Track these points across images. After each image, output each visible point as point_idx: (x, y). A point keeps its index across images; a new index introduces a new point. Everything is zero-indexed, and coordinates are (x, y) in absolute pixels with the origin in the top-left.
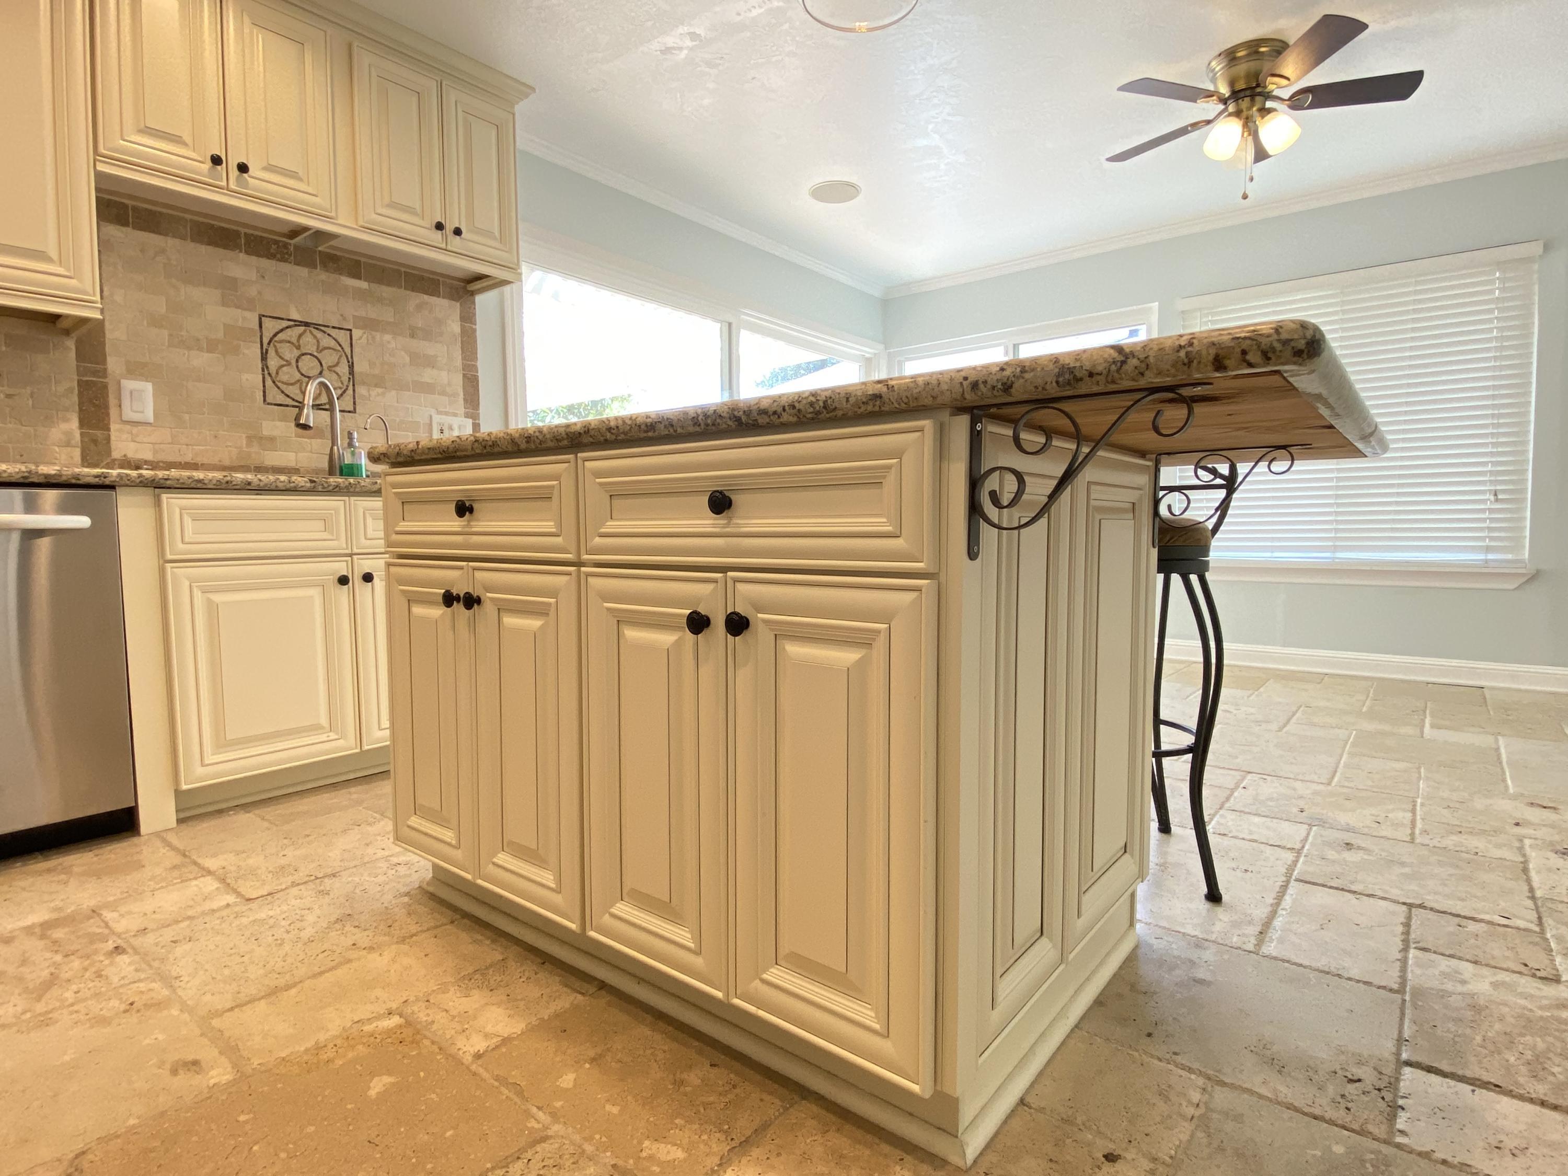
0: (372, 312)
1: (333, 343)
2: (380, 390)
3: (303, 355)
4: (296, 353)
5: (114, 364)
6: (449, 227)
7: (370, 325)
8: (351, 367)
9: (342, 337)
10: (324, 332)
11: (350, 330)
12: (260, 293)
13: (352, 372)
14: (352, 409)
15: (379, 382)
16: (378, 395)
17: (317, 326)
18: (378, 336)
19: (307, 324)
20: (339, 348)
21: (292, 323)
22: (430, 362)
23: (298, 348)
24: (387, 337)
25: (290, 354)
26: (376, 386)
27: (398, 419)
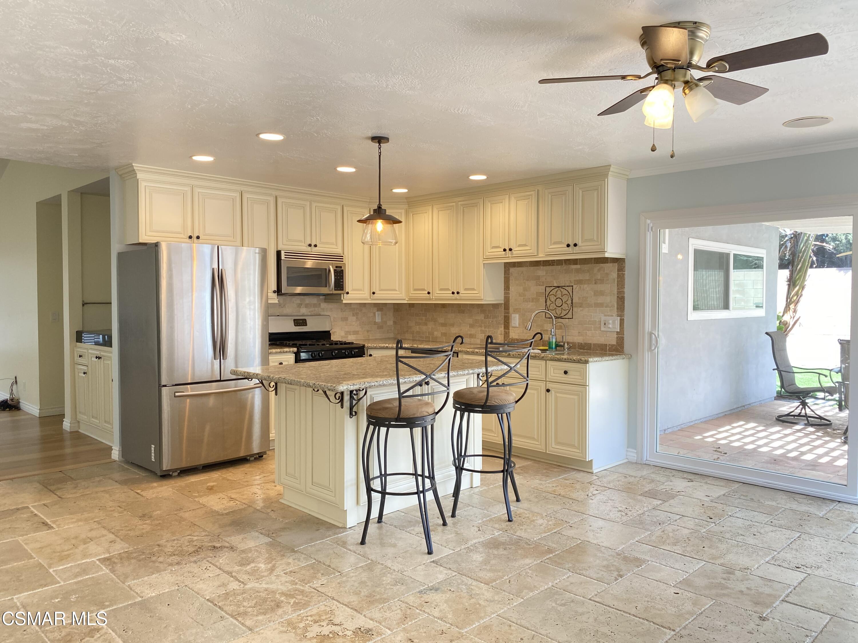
0: (581, 277)
1: (567, 292)
2: (581, 309)
3: (557, 299)
4: (555, 298)
5: (511, 310)
6: (572, 245)
7: (579, 282)
8: (572, 301)
9: (570, 289)
10: (564, 289)
11: (573, 286)
12: (546, 279)
13: (572, 303)
14: (571, 317)
15: (581, 305)
16: (581, 310)
17: (562, 287)
18: (582, 286)
19: (559, 287)
20: (568, 294)
21: (555, 287)
22: (602, 293)
23: (556, 296)
24: (586, 286)
25: (553, 298)
26: (580, 307)
27: (588, 320)
